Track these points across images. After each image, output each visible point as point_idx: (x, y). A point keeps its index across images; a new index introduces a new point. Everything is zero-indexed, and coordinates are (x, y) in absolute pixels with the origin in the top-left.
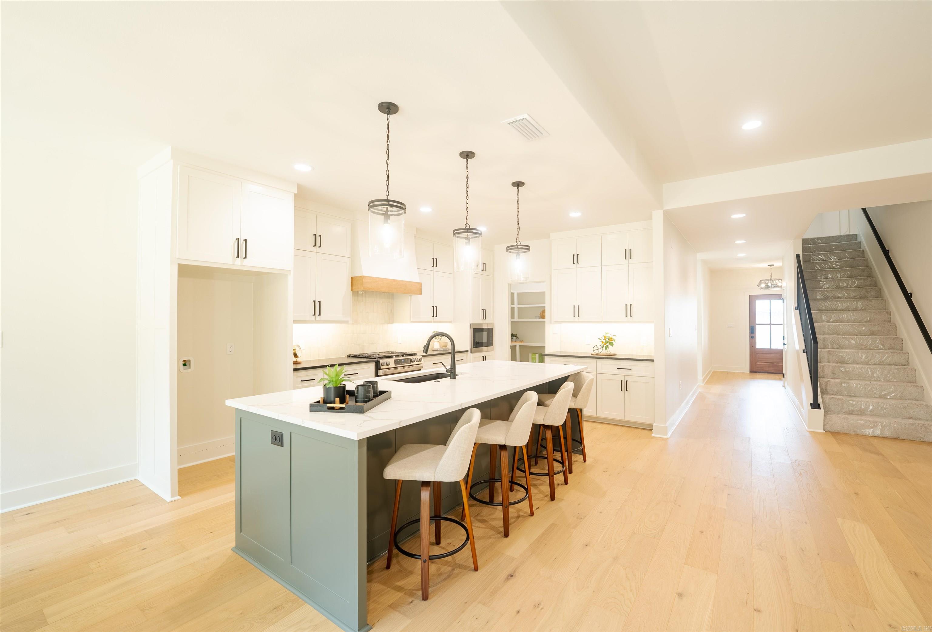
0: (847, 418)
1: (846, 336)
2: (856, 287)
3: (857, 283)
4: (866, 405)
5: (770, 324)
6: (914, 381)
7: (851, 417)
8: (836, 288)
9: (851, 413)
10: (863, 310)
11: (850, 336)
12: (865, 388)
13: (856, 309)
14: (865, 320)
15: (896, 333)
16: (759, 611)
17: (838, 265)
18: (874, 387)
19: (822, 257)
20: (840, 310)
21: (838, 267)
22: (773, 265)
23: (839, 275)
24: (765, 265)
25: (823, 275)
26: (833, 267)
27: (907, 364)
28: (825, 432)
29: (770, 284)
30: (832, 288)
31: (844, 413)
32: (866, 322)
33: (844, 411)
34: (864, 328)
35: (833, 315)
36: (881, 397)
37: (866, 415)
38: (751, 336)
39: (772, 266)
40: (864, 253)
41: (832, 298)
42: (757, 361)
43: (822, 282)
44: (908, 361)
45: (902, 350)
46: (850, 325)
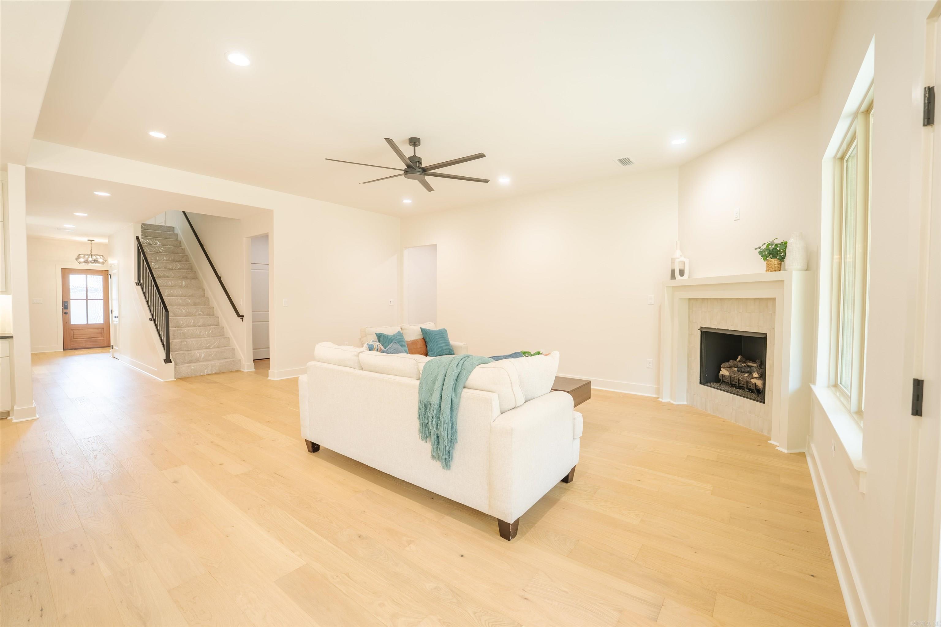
0: (190, 366)
1: (179, 307)
2: (179, 269)
3: (179, 266)
4: (200, 354)
5: (87, 299)
6: (223, 335)
7: (192, 365)
8: (164, 269)
9: (191, 362)
10: (186, 287)
11: (181, 307)
12: (197, 343)
13: (181, 287)
14: (189, 295)
15: (209, 304)
16: (222, 464)
17: (164, 250)
18: (203, 342)
19: (149, 241)
20: (170, 287)
21: (163, 251)
22: (94, 241)
23: (165, 258)
24: (85, 239)
25: (153, 257)
26: (160, 251)
27: (218, 324)
28: (175, 379)
29: (90, 259)
30: (161, 269)
31: (186, 363)
32: (189, 296)
33: (185, 362)
34: (189, 301)
35: (166, 291)
36: (206, 348)
37: (200, 361)
38: (64, 312)
39: (92, 242)
40: (181, 243)
41: (162, 277)
42: (72, 338)
43: (153, 262)
44: (218, 323)
45: (214, 315)
46: (180, 298)
